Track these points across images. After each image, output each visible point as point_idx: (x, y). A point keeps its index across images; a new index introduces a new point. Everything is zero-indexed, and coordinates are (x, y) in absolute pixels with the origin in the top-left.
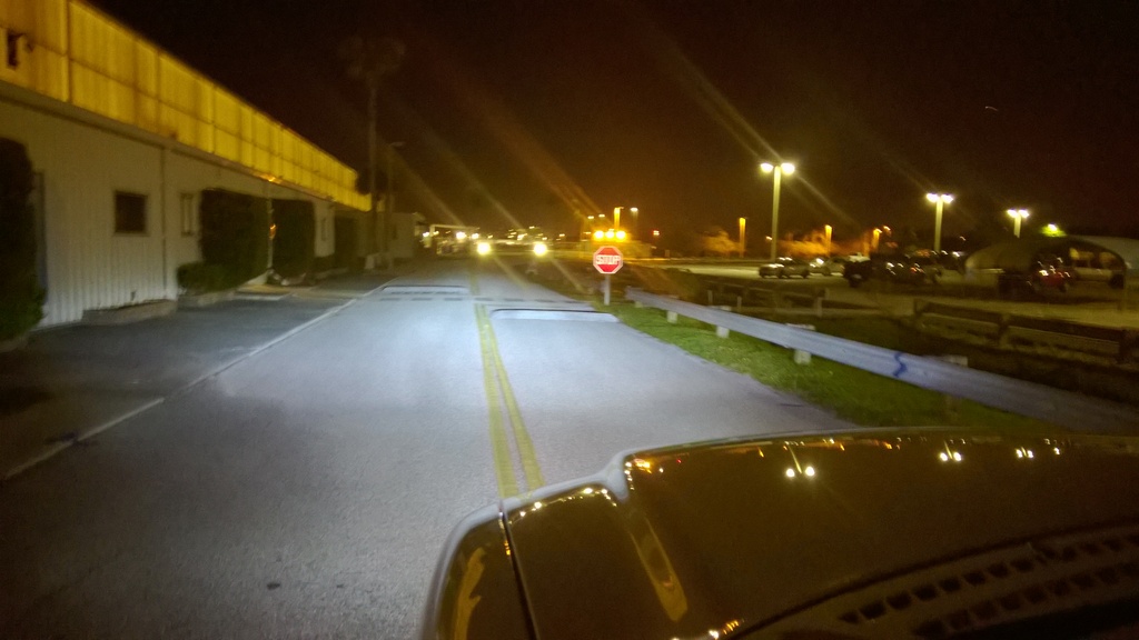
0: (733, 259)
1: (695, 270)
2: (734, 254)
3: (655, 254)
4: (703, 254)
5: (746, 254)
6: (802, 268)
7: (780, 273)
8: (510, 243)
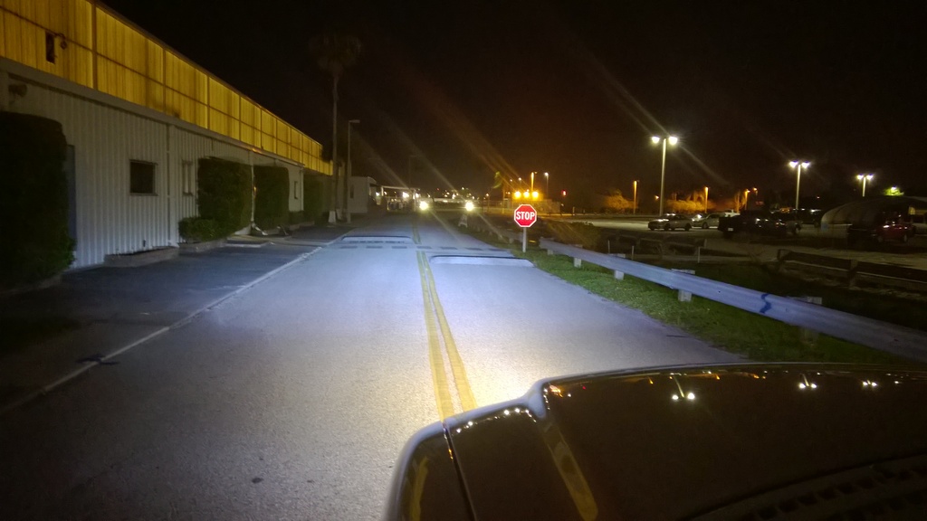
0: (627, 214)
1: (596, 223)
2: (629, 211)
3: (563, 210)
4: (603, 210)
5: (638, 211)
6: (685, 222)
7: (666, 226)
8: (445, 201)
